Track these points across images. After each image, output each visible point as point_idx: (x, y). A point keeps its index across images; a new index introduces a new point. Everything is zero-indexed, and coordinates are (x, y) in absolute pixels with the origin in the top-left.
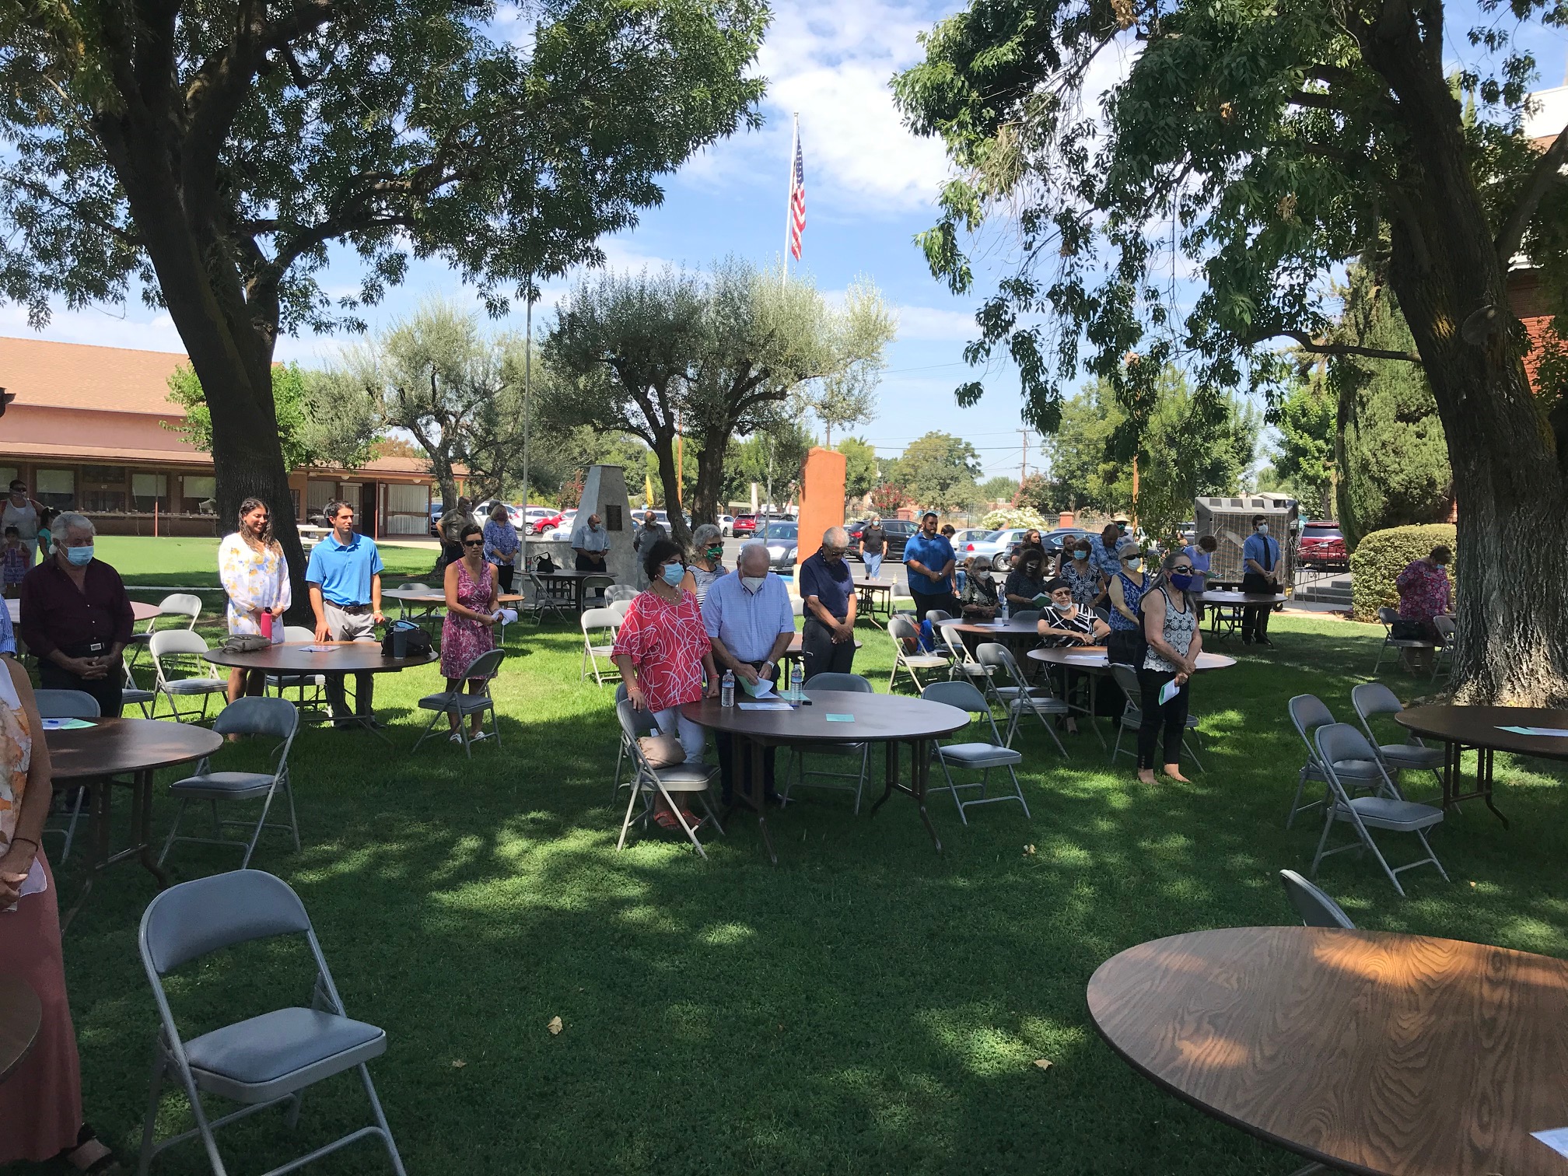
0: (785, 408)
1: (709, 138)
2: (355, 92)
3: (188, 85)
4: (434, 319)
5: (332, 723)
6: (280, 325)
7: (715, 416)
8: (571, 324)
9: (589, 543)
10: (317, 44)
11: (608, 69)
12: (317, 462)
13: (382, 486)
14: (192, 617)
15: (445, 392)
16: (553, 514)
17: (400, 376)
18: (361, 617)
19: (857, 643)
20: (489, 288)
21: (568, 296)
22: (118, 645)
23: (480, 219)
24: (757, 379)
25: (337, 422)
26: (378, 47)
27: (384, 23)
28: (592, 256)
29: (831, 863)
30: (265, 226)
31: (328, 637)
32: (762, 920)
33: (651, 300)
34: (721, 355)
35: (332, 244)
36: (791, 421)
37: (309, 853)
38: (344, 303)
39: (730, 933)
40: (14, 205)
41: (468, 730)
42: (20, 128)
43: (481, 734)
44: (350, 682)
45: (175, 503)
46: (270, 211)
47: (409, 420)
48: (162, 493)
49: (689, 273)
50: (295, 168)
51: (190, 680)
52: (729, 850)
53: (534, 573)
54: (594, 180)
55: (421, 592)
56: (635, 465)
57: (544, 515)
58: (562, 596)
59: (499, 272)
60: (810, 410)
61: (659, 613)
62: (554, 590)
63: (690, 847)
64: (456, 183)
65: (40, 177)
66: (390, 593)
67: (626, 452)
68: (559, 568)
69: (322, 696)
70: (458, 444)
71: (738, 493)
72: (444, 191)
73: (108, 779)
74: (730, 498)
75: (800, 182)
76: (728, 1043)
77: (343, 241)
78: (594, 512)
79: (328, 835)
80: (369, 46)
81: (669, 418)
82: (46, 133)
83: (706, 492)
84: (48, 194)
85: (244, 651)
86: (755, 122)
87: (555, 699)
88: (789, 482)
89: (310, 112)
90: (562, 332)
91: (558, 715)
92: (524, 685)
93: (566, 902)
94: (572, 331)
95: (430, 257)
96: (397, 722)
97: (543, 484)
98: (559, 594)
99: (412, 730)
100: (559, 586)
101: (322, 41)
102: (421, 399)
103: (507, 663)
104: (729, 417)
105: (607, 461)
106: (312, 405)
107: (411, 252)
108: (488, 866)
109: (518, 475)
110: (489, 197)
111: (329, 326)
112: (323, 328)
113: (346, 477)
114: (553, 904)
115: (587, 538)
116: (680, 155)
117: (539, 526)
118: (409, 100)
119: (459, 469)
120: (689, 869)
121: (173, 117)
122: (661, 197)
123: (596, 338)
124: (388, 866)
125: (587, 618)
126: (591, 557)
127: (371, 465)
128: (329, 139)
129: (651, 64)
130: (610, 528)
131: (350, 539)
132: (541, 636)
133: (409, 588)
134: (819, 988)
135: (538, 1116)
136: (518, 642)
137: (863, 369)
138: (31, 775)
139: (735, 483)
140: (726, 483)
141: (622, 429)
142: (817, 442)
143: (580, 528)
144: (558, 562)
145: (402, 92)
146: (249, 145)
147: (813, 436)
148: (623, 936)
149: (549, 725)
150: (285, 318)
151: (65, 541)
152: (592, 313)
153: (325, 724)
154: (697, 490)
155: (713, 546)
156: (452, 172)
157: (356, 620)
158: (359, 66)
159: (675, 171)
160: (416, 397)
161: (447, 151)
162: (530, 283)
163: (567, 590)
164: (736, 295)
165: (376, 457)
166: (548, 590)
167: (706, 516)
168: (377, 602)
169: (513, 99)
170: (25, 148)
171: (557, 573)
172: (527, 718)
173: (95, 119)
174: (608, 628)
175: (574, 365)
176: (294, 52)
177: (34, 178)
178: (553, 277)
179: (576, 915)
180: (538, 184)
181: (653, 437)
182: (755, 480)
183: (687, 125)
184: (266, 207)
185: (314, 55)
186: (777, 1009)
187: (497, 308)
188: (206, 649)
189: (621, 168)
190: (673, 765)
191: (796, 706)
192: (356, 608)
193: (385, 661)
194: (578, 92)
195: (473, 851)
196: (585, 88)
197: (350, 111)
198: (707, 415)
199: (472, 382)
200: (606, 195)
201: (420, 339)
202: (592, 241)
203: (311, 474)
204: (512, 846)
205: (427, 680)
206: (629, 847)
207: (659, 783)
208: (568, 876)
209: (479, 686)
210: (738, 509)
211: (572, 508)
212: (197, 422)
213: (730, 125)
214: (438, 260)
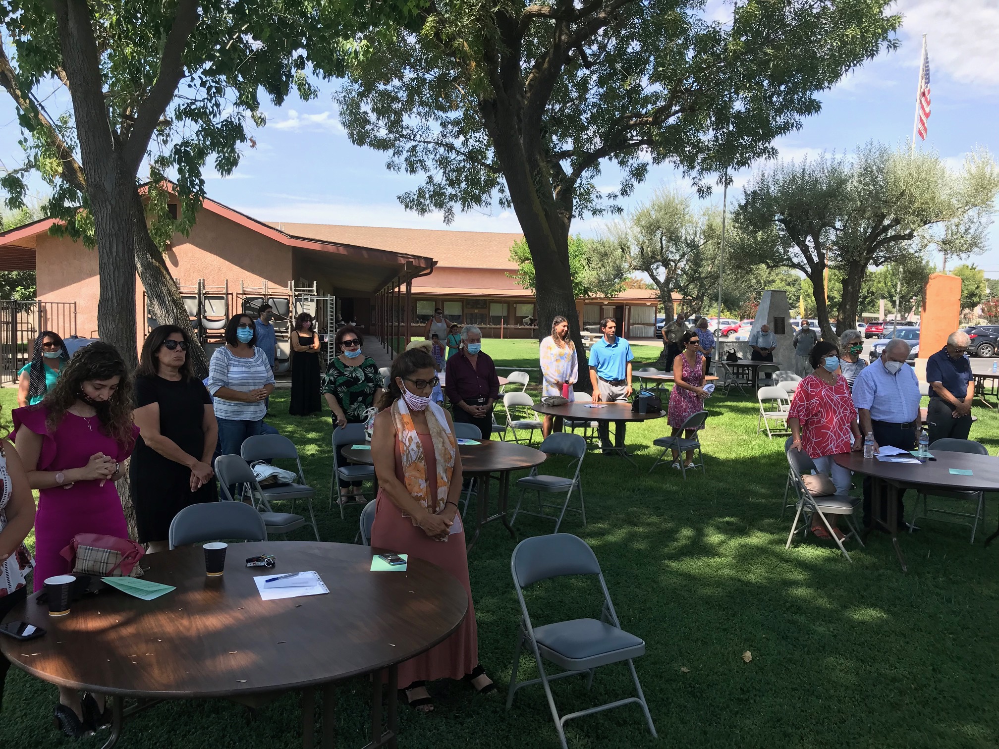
0: (912, 246)
1: (857, 62)
2: (618, 66)
3: (527, 77)
4: (663, 202)
5: (601, 451)
6: (573, 214)
7: (856, 254)
8: (753, 198)
9: (761, 342)
10: (597, 41)
11: (784, 25)
12: (590, 294)
13: (627, 308)
14: (524, 385)
15: (668, 247)
16: (735, 323)
17: (641, 239)
18: (619, 388)
19: (973, 418)
20: (699, 179)
21: (751, 180)
22: (491, 400)
23: (694, 136)
24: (890, 226)
25: (603, 270)
26: (632, 37)
27: (637, 21)
28: (769, 152)
29: (951, 577)
30: (565, 154)
31: (599, 399)
32: (896, 609)
33: (810, 177)
34: (861, 211)
35: (603, 161)
36: (917, 254)
37: (591, 528)
38: (609, 196)
39: (869, 614)
40: (438, 156)
41: (684, 461)
42: (441, 113)
43: (692, 464)
44: (612, 426)
45: (512, 320)
46: (568, 145)
47: (646, 265)
48: (505, 314)
49: (838, 157)
50: (583, 117)
51: (522, 420)
52: (868, 557)
53: (725, 362)
54: (771, 102)
55: (653, 373)
56: (793, 289)
57: (729, 324)
58: (743, 377)
59: (706, 168)
60: (932, 246)
61: (821, 391)
62: (738, 374)
63: (839, 552)
64: (680, 114)
65: (451, 140)
66: (636, 373)
67: (786, 280)
68: (740, 359)
69: (596, 435)
70: (676, 279)
71: (870, 307)
72: (672, 120)
73: (487, 474)
74: (862, 311)
75: (927, 83)
76: (872, 690)
77: (610, 159)
78: (765, 323)
79: (601, 518)
80: (627, 37)
81: (821, 256)
82: (453, 115)
83: (848, 307)
84: (454, 148)
85: (554, 406)
86: (894, 46)
87: (739, 445)
88: (911, 298)
89: (592, 82)
90: (747, 204)
91: (742, 456)
92: (718, 434)
93: (752, 577)
94: (754, 202)
95: (662, 163)
96: (639, 453)
97: (730, 304)
98: (740, 376)
99: (649, 459)
100: (741, 371)
101: (600, 39)
102: (653, 252)
103: (709, 420)
104: (867, 254)
105: (774, 287)
106: (589, 260)
107: (650, 161)
108: (699, 548)
109: (714, 298)
110: (700, 121)
111: (601, 211)
112: (597, 213)
113: (606, 302)
114: (743, 578)
115: (760, 340)
116: (836, 76)
117: (725, 331)
118: (650, 67)
119: (676, 295)
120: (840, 567)
121: (518, 97)
122: (819, 107)
123: (770, 206)
124: (637, 541)
125: (762, 393)
126: (762, 352)
127: (622, 295)
128: (602, 97)
129: (815, 17)
130: (776, 332)
131: (613, 341)
132: (729, 403)
133: (646, 371)
134: (942, 664)
135: (737, 713)
136: (714, 407)
137: (979, 214)
138: (454, 470)
139: (867, 300)
140: (860, 300)
141: (787, 266)
142: (935, 269)
143: (755, 332)
144: (740, 355)
145: (647, 62)
146: (557, 107)
147: (931, 265)
148: (792, 606)
149: (736, 462)
150: (577, 208)
151: (467, 340)
152: (768, 190)
153: (597, 451)
154: (841, 306)
155: (855, 344)
156: (677, 108)
157: (617, 390)
158: (621, 50)
159: (830, 88)
160: (651, 251)
161: (674, 96)
162: (726, 174)
163: (746, 374)
164: (874, 168)
165: (625, 290)
166: (733, 373)
167: (846, 324)
168: (629, 379)
169: (719, 56)
170: (443, 125)
171: (739, 362)
172: (722, 456)
173: (480, 104)
174: (775, 400)
175: (755, 225)
176: (584, 48)
177: (447, 141)
178: (742, 168)
179: (759, 587)
180: (733, 109)
181: (809, 270)
182: (883, 297)
183: (841, 55)
184: (567, 142)
185: (595, 47)
186: (909, 673)
187: (704, 192)
188: (532, 404)
189: (791, 91)
190: (826, 495)
191: (924, 460)
192: (616, 382)
193: (633, 416)
194: (763, 44)
195: (689, 538)
196: (767, 41)
197: (615, 79)
198: (850, 253)
199: (686, 239)
200: (779, 111)
201: (654, 215)
202: (769, 143)
203: (586, 301)
204: (715, 538)
205: (657, 428)
206: (794, 547)
207: (817, 507)
208: (753, 562)
209: (691, 434)
210: (871, 319)
211: (747, 319)
212: (525, 272)
213: (873, 50)
214: (668, 164)
